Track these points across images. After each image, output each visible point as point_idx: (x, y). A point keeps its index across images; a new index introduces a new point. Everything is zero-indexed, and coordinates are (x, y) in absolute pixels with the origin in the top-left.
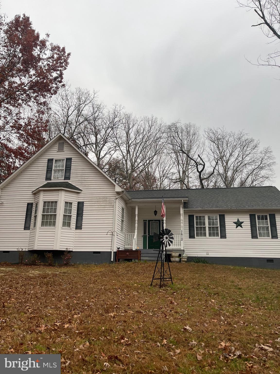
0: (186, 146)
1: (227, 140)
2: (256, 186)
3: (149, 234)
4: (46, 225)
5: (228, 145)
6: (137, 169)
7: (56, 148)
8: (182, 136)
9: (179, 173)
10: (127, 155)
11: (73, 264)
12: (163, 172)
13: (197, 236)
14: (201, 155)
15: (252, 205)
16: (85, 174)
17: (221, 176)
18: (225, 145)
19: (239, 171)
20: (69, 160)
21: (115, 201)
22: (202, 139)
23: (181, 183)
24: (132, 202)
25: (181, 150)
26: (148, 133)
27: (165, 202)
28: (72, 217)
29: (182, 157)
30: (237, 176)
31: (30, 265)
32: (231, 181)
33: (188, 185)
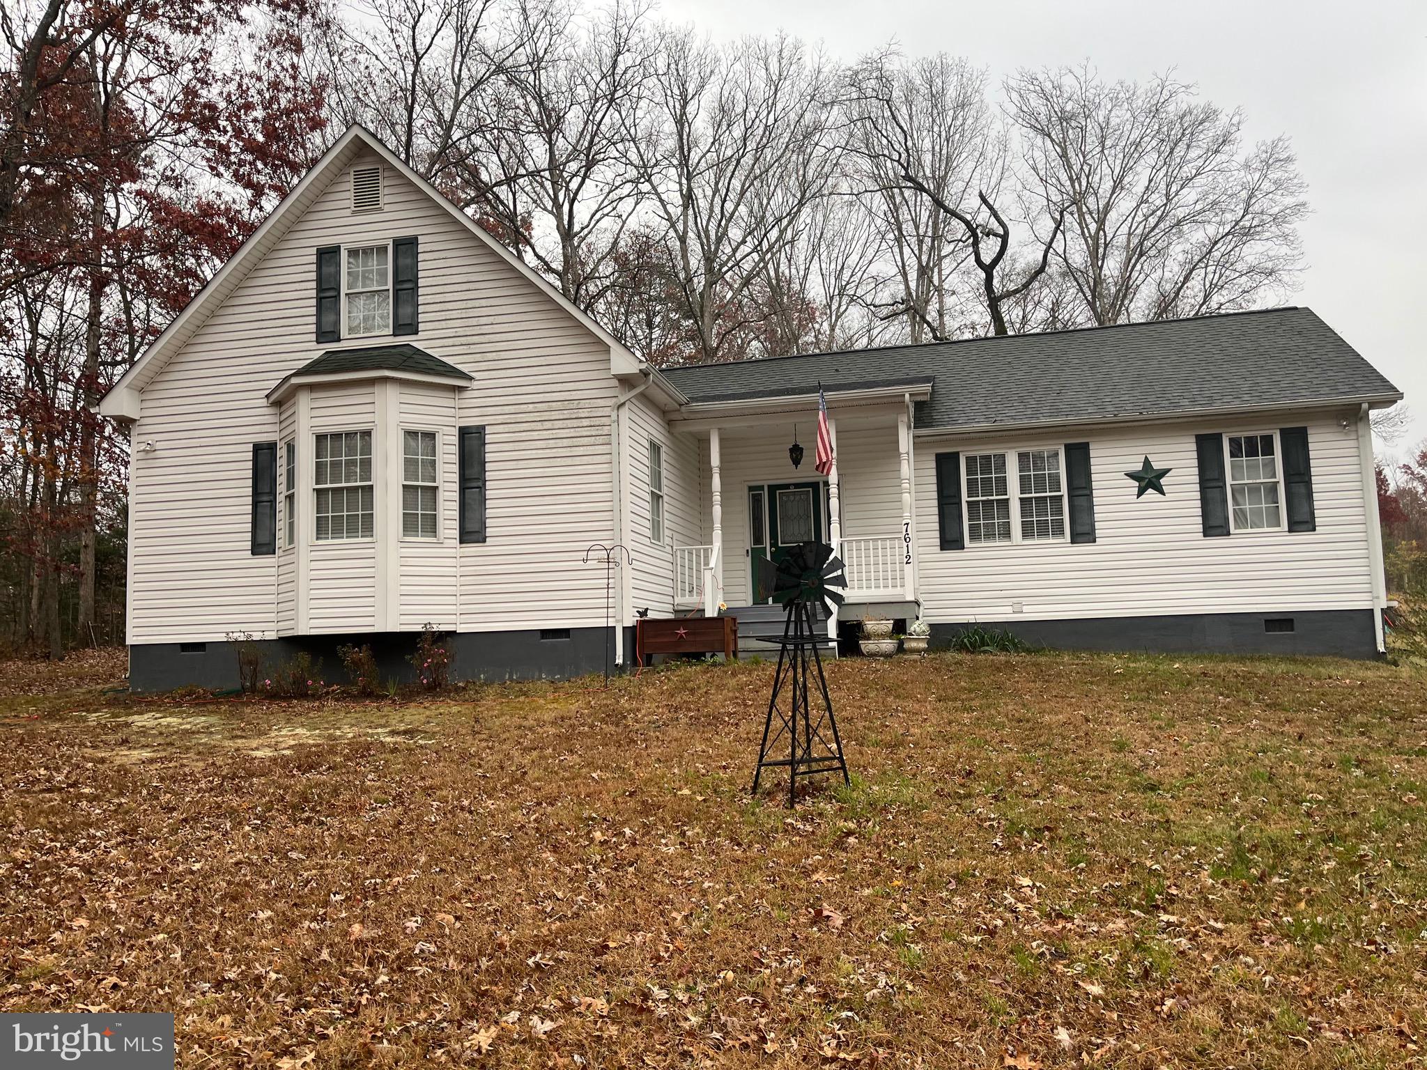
0: (927, 158)
1: (1101, 119)
2: (1223, 312)
3: (774, 544)
4: (337, 532)
5: (1108, 143)
6: (731, 269)
7: (346, 195)
8: (911, 118)
9: (905, 275)
10: (685, 213)
11: (461, 684)
12: (838, 277)
13: (973, 538)
14: (994, 196)
15: (1208, 393)
16: (476, 303)
17: (1076, 280)
18: (1092, 142)
19: (1153, 252)
20: (406, 247)
21: (614, 417)
22: (998, 126)
23: (914, 318)
24: (692, 416)
25: (908, 178)
26: (769, 113)
27: (834, 405)
28: (441, 496)
29: (912, 209)
30: (1142, 276)
31: (284, 699)
32: (1116, 298)
33: (942, 324)
